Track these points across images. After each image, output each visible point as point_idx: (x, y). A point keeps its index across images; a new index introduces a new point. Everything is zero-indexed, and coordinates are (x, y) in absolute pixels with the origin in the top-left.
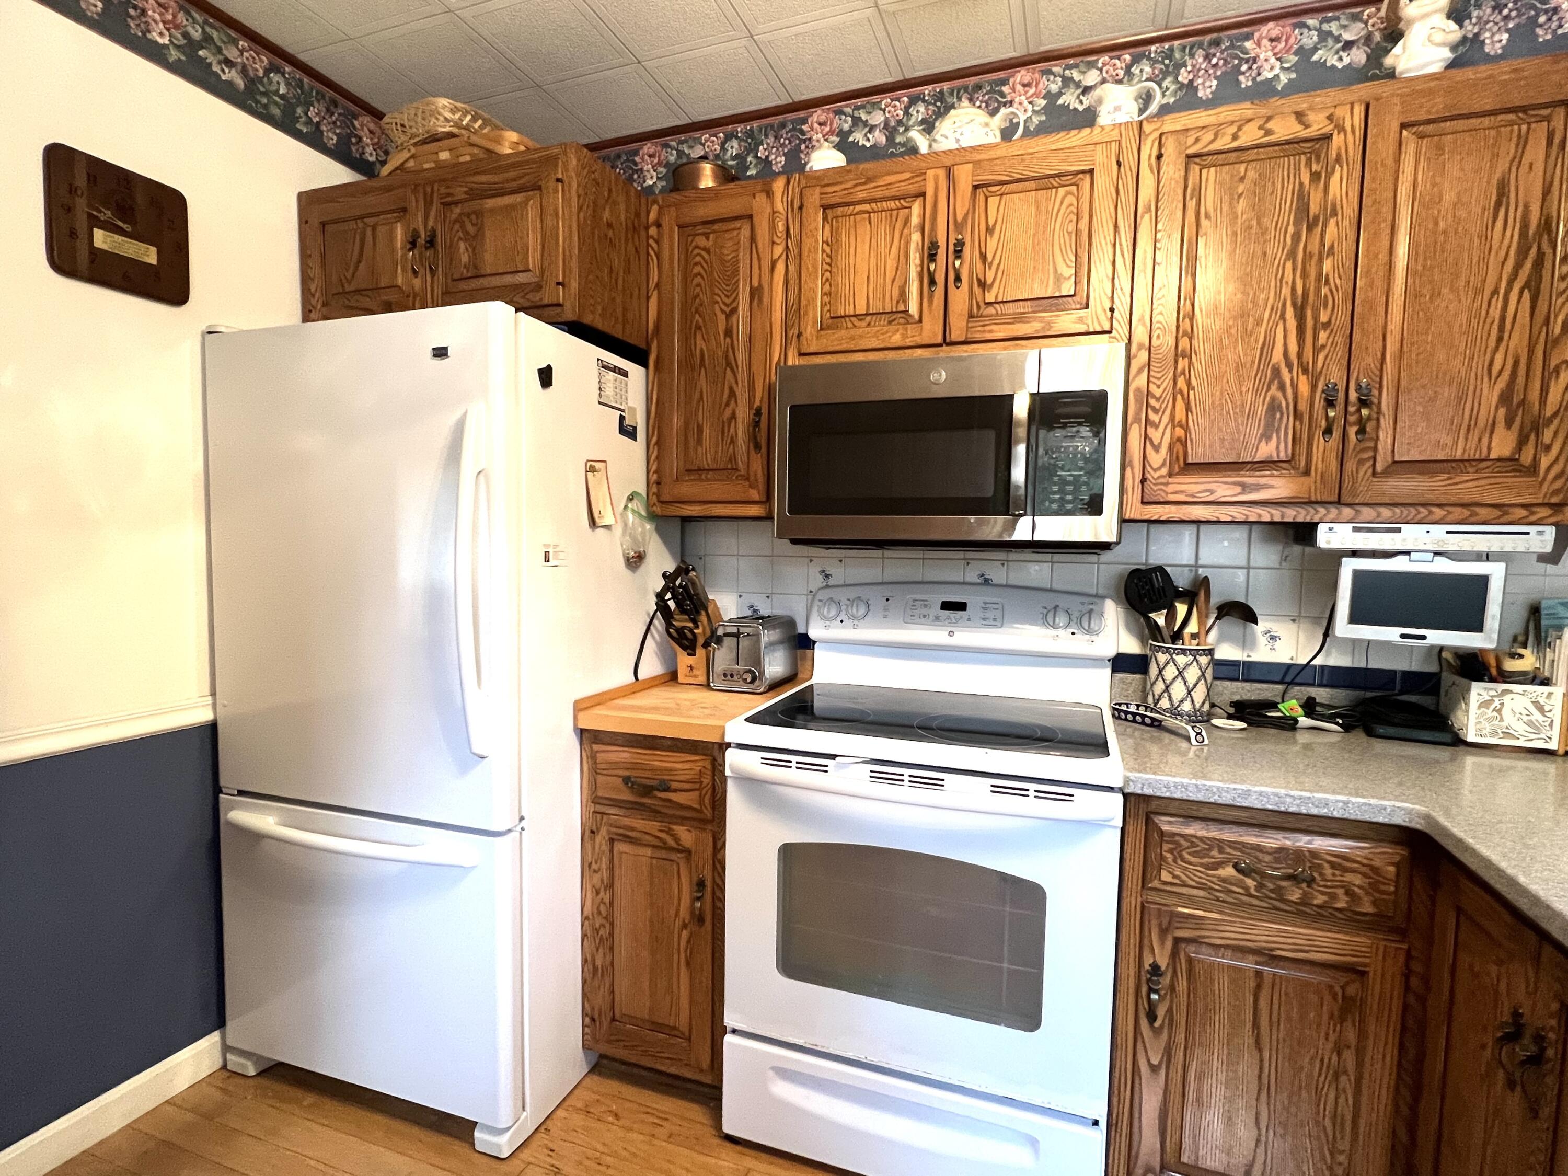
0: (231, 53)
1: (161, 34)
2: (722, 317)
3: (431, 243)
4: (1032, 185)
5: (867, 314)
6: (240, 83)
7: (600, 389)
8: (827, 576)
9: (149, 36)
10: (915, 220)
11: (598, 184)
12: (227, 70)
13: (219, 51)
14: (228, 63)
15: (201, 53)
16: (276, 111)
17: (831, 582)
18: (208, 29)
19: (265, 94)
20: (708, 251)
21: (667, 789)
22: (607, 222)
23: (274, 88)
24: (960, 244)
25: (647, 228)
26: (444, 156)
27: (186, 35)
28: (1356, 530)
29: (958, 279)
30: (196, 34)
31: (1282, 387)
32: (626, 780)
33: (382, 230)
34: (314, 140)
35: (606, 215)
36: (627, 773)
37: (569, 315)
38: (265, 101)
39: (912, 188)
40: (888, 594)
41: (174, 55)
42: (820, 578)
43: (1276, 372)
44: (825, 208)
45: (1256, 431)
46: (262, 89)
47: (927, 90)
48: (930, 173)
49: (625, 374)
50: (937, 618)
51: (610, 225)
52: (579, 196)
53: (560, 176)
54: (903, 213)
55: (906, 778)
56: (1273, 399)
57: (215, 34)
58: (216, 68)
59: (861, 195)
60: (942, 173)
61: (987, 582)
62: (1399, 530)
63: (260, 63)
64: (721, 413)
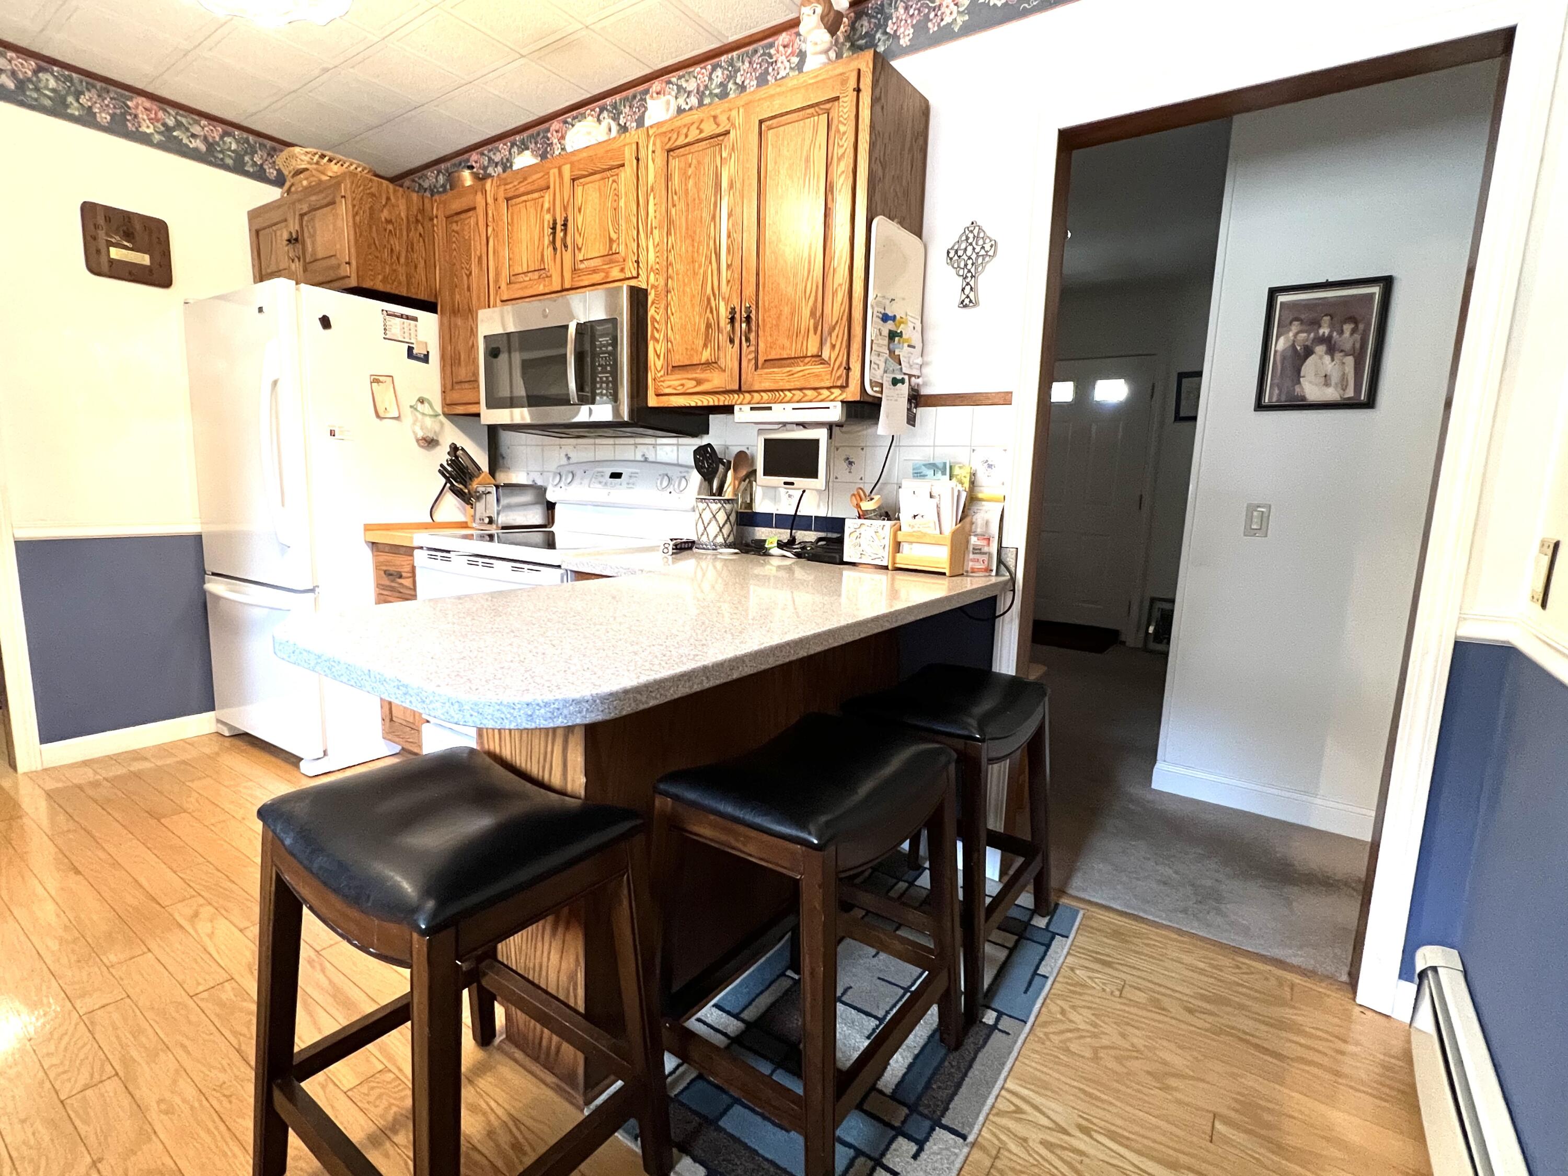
0: (196, 129)
1: (148, 127)
2: (465, 278)
3: (296, 240)
4: (597, 176)
5: (528, 272)
6: (203, 148)
7: (385, 329)
8: (569, 458)
9: (140, 129)
10: (546, 206)
11: (375, 196)
12: (193, 141)
13: (187, 130)
14: (194, 136)
15: (175, 134)
16: (229, 162)
17: (571, 461)
18: (179, 118)
19: (221, 152)
20: (457, 233)
21: (401, 577)
22: (386, 219)
23: (226, 147)
24: (566, 220)
25: (431, 219)
26: (305, 183)
27: (164, 125)
28: (752, 409)
29: (566, 246)
30: (171, 122)
31: (711, 312)
32: (385, 572)
33: (278, 233)
34: (260, 176)
35: (385, 214)
36: (385, 568)
37: (353, 283)
38: (221, 156)
39: (542, 183)
40: (585, 468)
41: (157, 138)
42: (565, 459)
43: (709, 300)
44: (508, 200)
45: (701, 343)
46: (218, 149)
47: (608, 101)
48: (552, 172)
49: (415, 319)
50: (606, 484)
51: (389, 222)
52: (354, 206)
53: (343, 194)
54: (541, 200)
55: (480, 564)
56: (708, 319)
57: (184, 120)
58: (185, 141)
59: (522, 190)
60: (556, 171)
61: (646, 460)
62: (770, 408)
63: (216, 133)
64: (468, 343)
